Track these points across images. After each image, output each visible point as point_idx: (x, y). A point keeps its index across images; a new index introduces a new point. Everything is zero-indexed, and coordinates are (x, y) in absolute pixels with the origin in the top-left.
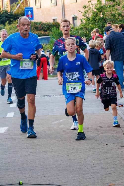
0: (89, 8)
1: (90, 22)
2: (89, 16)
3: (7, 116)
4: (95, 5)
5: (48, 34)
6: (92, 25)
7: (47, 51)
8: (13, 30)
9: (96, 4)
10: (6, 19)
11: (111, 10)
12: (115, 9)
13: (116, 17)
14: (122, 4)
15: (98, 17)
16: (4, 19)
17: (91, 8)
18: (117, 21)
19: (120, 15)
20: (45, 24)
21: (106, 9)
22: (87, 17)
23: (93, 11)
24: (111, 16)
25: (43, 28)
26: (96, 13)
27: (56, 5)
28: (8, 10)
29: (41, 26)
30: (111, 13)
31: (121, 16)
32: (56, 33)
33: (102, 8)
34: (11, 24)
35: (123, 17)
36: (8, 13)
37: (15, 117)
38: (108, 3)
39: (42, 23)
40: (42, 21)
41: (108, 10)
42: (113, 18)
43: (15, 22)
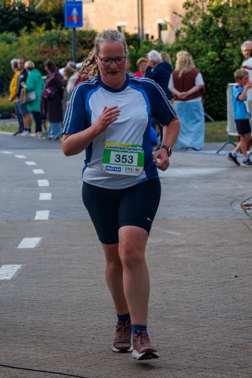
0: (197, 8)
1: (197, 36)
2: (195, 23)
6: (200, 42)
8: (36, 45)
10: (20, 22)
11: (240, 13)
15: (213, 26)
16: (16, 21)
22: (191, 27)
23: (203, 14)
24: (240, 26)
26: (209, 18)
28: (25, 3)
33: (222, 9)
34: (32, 32)
36: (25, 9)
41: (234, 13)
42: (243, 29)
43: (39, 29)
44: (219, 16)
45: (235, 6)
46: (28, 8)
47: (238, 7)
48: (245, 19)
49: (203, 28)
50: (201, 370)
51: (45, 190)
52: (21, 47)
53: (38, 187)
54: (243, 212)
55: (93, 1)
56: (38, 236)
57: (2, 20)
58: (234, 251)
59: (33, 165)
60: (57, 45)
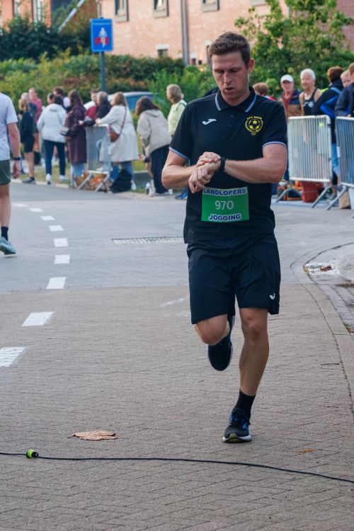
0: (251, 26)
3: (49, 287)
4: (265, 18)
5: (144, 87)
9: (268, 16)
10: (40, 45)
12: (314, 31)
13: (317, 51)
14: (331, 19)
15: (271, 48)
16: (36, 45)
17: (254, 26)
18: (318, 61)
19: (326, 44)
20: (137, 62)
21: (292, 29)
23: (260, 33)
24: (303, 47)
25: (132, 71)
26: (267, 38)
27: (168, 15)
28: (46, 23)
29: (128, 65)
30: (302, 41)
31: (329, 48)
33: (282, 27)
34: (54, 58)
35: (332, 51)
36: (46, 30)
37: (68, 288)
38: (296, 14)
39: (130, 58)
40: (131, 54)
41: (297, 31)
42: (308, 51)
43: (62, 54)
44: (278, 35)
45: (298, 24)
46: (50, 29)
47: (302, 23)
48: (310, 39)
49: (259, 51)
51: (63, 251)
52: (41, 77)
53: (54, 247)
54: (306, 275)
55: (128, 20)
56: (49, 311)
57: (19, 44)
58: (292, 325)
59: (51, 221)
60: (85, 73)
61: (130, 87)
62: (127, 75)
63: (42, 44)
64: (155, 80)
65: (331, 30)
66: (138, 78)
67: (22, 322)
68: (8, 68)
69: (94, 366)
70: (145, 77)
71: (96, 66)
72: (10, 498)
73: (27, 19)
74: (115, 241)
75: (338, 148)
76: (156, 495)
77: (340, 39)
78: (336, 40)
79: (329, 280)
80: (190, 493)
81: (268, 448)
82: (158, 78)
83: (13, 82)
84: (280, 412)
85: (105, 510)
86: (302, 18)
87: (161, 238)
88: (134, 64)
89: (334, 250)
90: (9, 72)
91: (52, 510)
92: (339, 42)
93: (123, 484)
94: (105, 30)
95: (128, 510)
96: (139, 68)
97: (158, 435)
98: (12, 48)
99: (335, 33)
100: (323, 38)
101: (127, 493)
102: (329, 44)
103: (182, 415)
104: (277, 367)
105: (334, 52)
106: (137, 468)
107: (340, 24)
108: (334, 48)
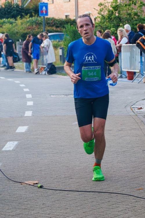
1: (105, 20)
2: (104, 14)
3: (26, 115)
4: (111, 3)
5: (60, 31)
6: (107, 23)
7: (60, 48)
8: (25, 25)
9: (112, 2)
10: (16, 13)
11: (126, 9)
12: (131, 9)
13: (132, 17)
14: (138, 3)
15: (113, 15)
16: (15, 13)
17: (106, 6)
18: (133, 21)
20: (57, 20)
21: (122, 8)
22: (102, 16)
23: (109, 9)
24: (126, 15)
25: (55, 24)
26: (111, 11)
27: (70, 1)
28: (19, 4)
29: (53, 21)
30: (126, 12)
31: (137, 16)
32: (70, 30)
33: (118, 7)
34: (23, 18)
35: (138, 17)
36: (19, 7)
38: (123, 2)
39: (54, 18)
40: (54, 17)
41: (124, 9)
42: (128, 17)
43: (26, 17)
44: (116, 10)
45: (124, 5)
46: (21, 6)
47: (126, 5)
48: (129, 12)
49: (108, 16)
50: (115, 203)
51: (30, 100)
52: (17, 26)
53: (26, 98)
54: (132, 111)
55: (53, 3)
56: (26, 126)
57: (8, 12)
58: (128, 133)
59: (24, 87)
60: (35, 24)
61: (54, 30)
62: (53, 26)
63: (18, 12)
64: (65, 28)
65: (138, 8)
66: (57, 27)
67: (16, 131)
68: (4, 22)
69: (47, 150)
70: (60, 26)
71: (40, 22)
72: (17, 209)
73: (11, 2)
74: (51, 96)
75: (143, 58)
76: (79, 208)
77: (142, 12)
78: (140, 12)
79: (142, 114)
80: (93, 208)
81: (124, 187)
82: (66, 27)
83: (6, 28)
84: (128, 172)
85: (58, 214)
86: (126, 3)
87: (70, 94)
88: (55, 21)
89: (142, 101)
90: (4, 24)
91: (35, 214)
92: (141, 13)
93: (64, 203)
94: (45, 7)
95: (67, 215)
96: (58, 22)
97: (77, 181)
98: (5, 14)
99: (140, 9)
100: (135, 12)
101: (67, 207)
102: (137, 14)
103: (86, 172)
104: (124, 151)
105: (139, 17)
106: (70, 196)
107: (141, 6)
108: (139, 16)
